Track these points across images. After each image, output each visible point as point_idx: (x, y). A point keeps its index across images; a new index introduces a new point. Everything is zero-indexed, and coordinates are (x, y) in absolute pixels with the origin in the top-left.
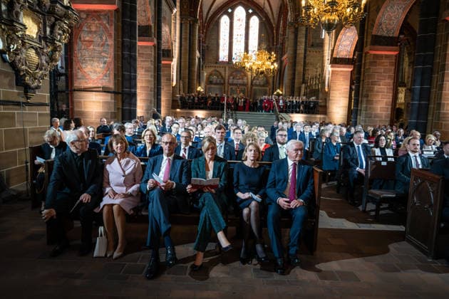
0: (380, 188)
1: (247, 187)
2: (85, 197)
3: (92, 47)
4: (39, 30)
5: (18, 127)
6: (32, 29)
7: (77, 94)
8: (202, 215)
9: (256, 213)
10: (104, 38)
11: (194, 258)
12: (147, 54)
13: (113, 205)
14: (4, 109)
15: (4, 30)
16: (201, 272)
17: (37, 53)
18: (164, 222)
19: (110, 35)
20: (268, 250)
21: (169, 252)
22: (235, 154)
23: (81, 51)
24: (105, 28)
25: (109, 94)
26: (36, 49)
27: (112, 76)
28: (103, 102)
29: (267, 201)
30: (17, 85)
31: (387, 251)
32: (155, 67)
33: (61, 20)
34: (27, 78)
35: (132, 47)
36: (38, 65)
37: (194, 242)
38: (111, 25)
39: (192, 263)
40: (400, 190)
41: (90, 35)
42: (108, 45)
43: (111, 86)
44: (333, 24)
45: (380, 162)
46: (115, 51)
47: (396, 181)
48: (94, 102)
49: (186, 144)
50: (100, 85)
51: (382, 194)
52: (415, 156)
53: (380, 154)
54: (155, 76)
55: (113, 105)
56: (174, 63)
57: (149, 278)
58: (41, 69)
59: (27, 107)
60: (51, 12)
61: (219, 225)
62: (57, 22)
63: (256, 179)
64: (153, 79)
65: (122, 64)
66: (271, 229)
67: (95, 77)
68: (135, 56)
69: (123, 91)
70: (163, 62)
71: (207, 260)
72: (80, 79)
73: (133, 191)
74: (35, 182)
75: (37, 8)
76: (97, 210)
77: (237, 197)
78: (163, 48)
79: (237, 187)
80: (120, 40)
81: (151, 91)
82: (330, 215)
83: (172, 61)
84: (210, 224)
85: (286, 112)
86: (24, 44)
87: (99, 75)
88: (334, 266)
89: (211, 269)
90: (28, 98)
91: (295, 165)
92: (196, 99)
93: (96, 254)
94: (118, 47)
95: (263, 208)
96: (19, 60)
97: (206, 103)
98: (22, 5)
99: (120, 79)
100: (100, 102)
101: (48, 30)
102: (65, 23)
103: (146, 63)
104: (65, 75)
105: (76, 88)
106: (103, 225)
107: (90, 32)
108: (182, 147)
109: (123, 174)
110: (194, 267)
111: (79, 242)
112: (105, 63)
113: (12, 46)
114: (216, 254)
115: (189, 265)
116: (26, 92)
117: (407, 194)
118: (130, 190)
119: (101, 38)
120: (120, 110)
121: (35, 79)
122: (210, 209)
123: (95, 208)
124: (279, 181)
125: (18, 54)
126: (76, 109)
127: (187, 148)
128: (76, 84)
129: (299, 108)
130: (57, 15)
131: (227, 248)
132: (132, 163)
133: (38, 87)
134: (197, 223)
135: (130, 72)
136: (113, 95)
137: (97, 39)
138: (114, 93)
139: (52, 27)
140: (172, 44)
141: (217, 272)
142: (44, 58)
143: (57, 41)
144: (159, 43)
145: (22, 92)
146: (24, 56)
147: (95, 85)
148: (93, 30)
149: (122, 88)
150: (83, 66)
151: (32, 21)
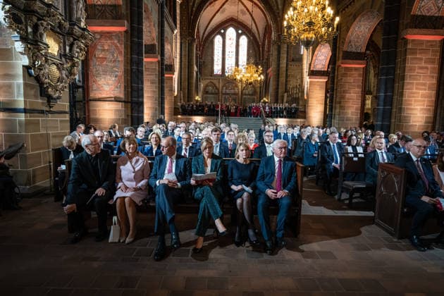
0: (353, 180)
1: (240, 181)
2: (100, 191)
3: (105, 63)
4: (60, 49)
5: (43, 132)
6: (53, 47)
7: (92, 103)
8: (202, 205)
9: (248, 202)
10: (115, 55)
11: (195, 242)
12: (153, 69)
13: (124, 197)
14: (30, 117)
15: (30, 49)
16: (201, 254)
17: (58, 69)
18: (169, 211)
19: (120, 53)
20: (258, 234)
21: (174, 237)
22: (228, 152)
23: (95, 67)
24: (117, 46)
25: (120, 103)
26: (57, 65)
27: (123, 89)
28: (115, 110)
29: (257, 192)
30: (41, 95)
31: (360, 233)
32: (159, 79)
33: (79, 40)
34: (50, 90)
35: (140, 63)
36: (59, 79)
37: (195, 228)
38: (122, 44)
39: (194, 246)
40: (369, 181)
41: (103, 53)
42: (119, 61)
43: (122, 96)
44: (310, 42)
45: (352, 158)
46: (125, 66)
47: (366, 174)
48: (107, 110)
49: (187, 145)
50: (112, 96)
51: (354, 185)
52: (382, 153)
53: (352, 151)
54: (159, 87)
55: (123, 113)
56: (176, 76)
57: (157, 260)
58: (62, 82)
59: (50, 115)
60: (70, 33)
61: (216, 213)
62: (75, 42)
63: (247, 173)
64: (157, 90)
65: (131, 77)
66: (260, 216)
67: (108, 89)
68: (142, 71)
69: (132, 100)
70: (166, 75)
71: (206, 243)
72: (95, 90)
73: (142, 186)
74: (57, 179)
75: (58, 30)
76: (111, 202)
77: (232, 189)
78: (166, 63)
79: (231, 181)
80: (129, 56)
81: (156, 100)
82: (311, 204)
83: (173, 74)
84: (209, 212)
85: (271, 117)
86: (47, 60)
87: (111, 87)
88: (315, 246)
89: (210, 251)
90: (50, 107)
91: (280, 161)
92: (195, 106)
93: (110, 240)
94: (128, 63)
95: (254, 198)
96: (43, 75)
97: (203, 110)
98: (45, 28)
99: (129, 90)
100: (112, 110)
101: (68, 48)
102: (82, 42)
103: (152, 76)
104: (82, 87)
105: (91, 98)
106: (116, 215)
107: (104, 50)
108: (184, 147)
109: (133, 170)
110: (195, 249)
111: (96, 230)
112: (116, 76)
113: (37, 63)
114: (214, 238)
115: (191, 248)
116: (49, 102)
117: (375, 185)
118: (139, 185)
119: (113, 55)
120: (130, 117)
121: (57, 90)
122: (208, 200)
123: (109, 200)
124: (267, 175)
125: (42, 69)
126: (92, 116)
127: (188, 148)
128: (92, 95)
129: (283, 113)
130: (75, 35)
131: (223, 233)
132: (141, 161)
133: (59, 98)
134: (198, 212)
135: (138, 84)
136: (123, 103)
137: (109, 56)
138: (124, 102)
139: (71, 46)
140: (173, 60)
141: (215, 254)
142: (64, 72)
143: (75, 58)
144: (162, 59)
145: (46, 101)
146: (47, 71)
147: (108, 96)
148: (106, 48)
149: (132, 97)
150: (98, 79)
151: (54, 41)
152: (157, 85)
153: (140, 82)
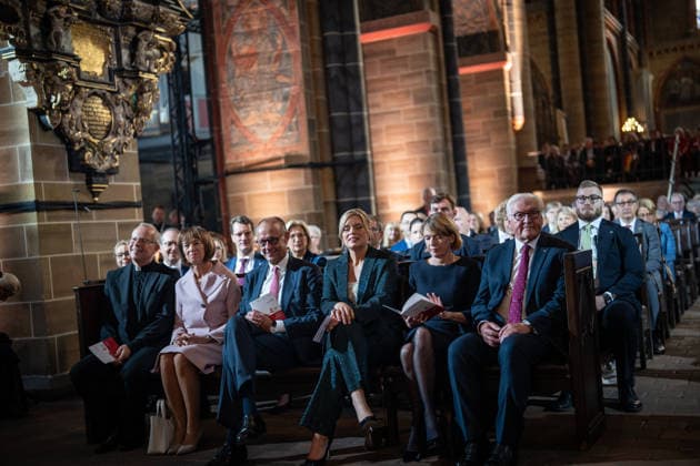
3: (255, 68)
4: (108, 58)
5: (77, 252)
6: (92, 58)
8: (326, 360)
10: (279, 42)
12: (415, 57)
13: (173, 355)
14: (49, 219)
15: (38, 71)
17: (107, 104)
18: (240, 372)
19: (291, 32)
24: (280, 17)
25: (302, 172)
26: (103, 97)
27: (304, 128)
28: (289, 191)
30: (71, 170)
32: (440, 85)
33: (147, 29)
34: (88, 154)
35: (347, 48)
36: (109, 126)
38: (292, 8)
41: (250, 42)
42: (288, 55)
43: (303, 149)
46: (305, 65)
48: (269, 194)
50: (280, 153)
54: (443, 109)
55: (310, 197)
56: (513, 64)
58: (116, 134)
59: (94, 212)
60: (127, 18)
61: (352, 380)
62: (140, 35)
64: (437, 119)
65: (327, 96)
67: (269, 137)
69: (334, 159)
70: (463, 71)
72: (237, 144)
75: (98, 17)
80: (317, 38)
81: (435, 151)
83: (504, 59)
86: (77, 89)
87: (274, 129)
90: (94, 194)
92: (590, 154)
94: (314, 56)
96: (71, 123)
97: (618, 164)
98: (66, 19)
99: (325, 130)
100: (281, 194)
101: (125, 55)
102: (160, 33)
105: (229, 168)
107: (249, 34)
112: (285, 98)
113: (53, 98)
116: (89, 183)
119: (273, 42)
120: (332, 208)
121: (104, 154)
124: (495, 288)
125: (67, 111)
128: (231, 160)
130: (136, 20)
133: (112, 171)
135: (348, 110)
136: (309, 171)
137: (264, 47)
138: (314, 166)
139: (134, 46)
140: (500, 13)
142: (119, 110)
143: (144, 72)
144: (446, 22)
145: (84, 183)
146: (79, 112)
147: (270, 156)
148: (255, 28)
149: (333, 151)
150: (241, 114)
151: (94, 44)
152: (436, 104)
153: (353, 104)
